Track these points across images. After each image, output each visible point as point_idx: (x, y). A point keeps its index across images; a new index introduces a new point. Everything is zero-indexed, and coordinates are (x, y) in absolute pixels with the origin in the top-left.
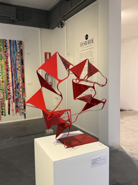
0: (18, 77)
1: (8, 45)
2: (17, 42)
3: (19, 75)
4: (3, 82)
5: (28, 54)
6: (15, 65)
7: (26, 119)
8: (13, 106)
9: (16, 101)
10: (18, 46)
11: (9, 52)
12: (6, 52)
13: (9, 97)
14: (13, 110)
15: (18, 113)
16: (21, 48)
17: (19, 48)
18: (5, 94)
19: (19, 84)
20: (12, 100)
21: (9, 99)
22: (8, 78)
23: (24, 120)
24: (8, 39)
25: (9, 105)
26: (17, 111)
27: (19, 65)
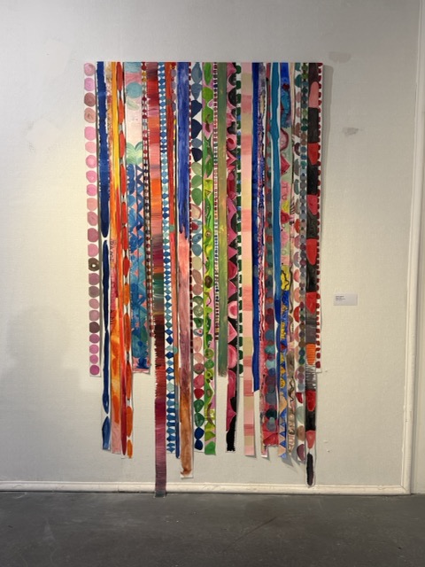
0: (285, 258)
1: (246, 91)
3: (291, 249)
6: (276, 196)
7: (317, 489)
9: (269, 383)
11: (246, 129)
12: (231, 130)
13: (234, 361)
14: (249, 429)
15: (272, 450)
16: (312, 104)
18: (215, 345)
19: (285, 296)
21: (235, 371)
22: (234, 263)
24: (245, 59)
25: (233, 403)
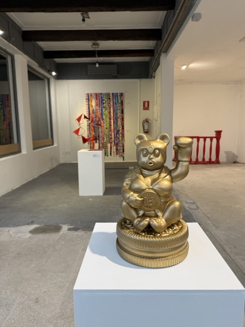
1: (111, 97)
2: (119, 95)
3: (119, 123)
4: (106, 128)
5: (128, 104)
6: (117, 114)
7: (125, 161)
8: (114, 149)
9: (117, 145)
10: (119, 97)
11: (112, 103)
12: (109, 103)
13: (111, 141)
14: (114, 152)
15: (118, 156)
16: (122, 99)
17: (120, 98)
18: (108, 139)
19: (119, 130)
20: (113, 144)
21: (111, 143)
22: (110, 125)
23: (122, 161)
24: (111, 92)
25: (111, 148)
26: (117, 154)
27: (119, 114)
